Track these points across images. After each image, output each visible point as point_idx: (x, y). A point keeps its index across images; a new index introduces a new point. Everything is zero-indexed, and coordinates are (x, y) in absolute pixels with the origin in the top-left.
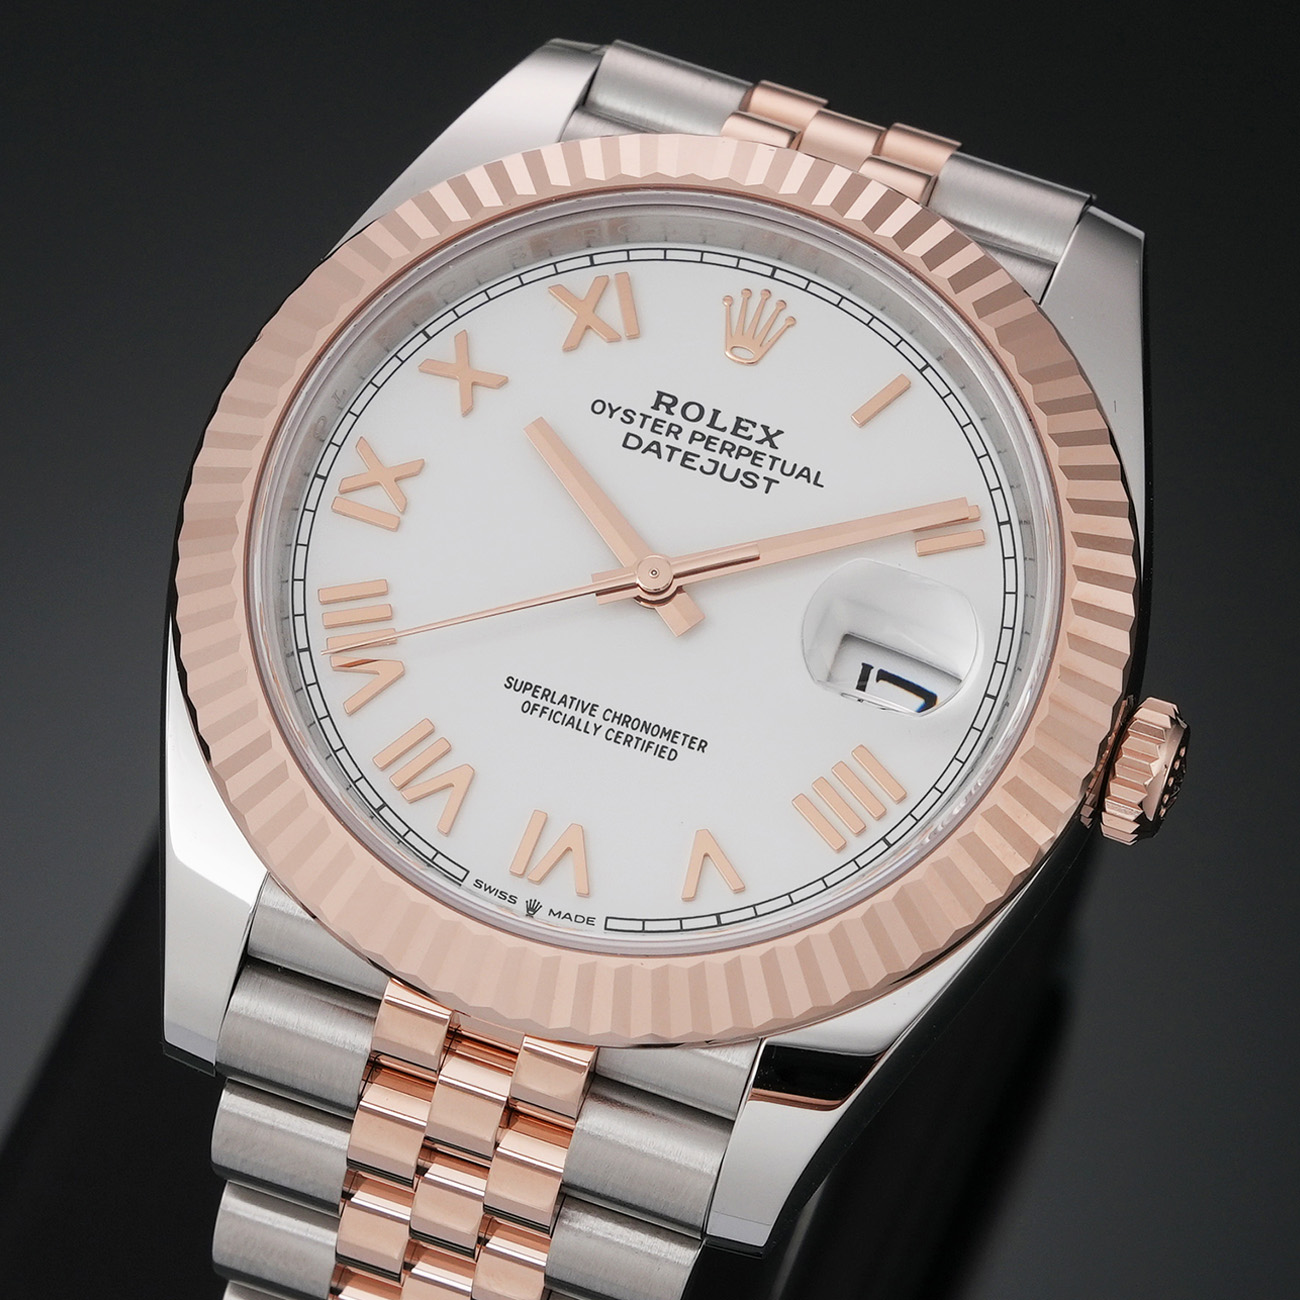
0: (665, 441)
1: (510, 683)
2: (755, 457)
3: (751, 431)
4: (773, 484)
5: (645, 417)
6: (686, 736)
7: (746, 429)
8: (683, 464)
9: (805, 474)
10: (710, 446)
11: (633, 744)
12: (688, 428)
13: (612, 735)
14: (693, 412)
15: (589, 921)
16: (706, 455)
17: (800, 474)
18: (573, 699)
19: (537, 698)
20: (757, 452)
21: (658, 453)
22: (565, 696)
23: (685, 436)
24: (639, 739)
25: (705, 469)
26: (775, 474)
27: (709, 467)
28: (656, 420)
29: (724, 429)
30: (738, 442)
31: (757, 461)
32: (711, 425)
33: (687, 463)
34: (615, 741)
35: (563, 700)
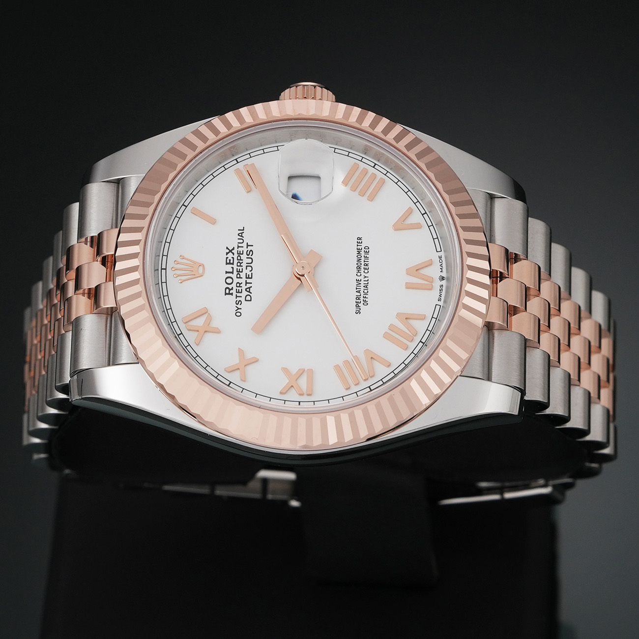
0: (244, 287)
1: (358, 312)
2: (239, 254)
3: (230, 258)
4: (249, 244)
5: (237, 297)
6: (358, 245)
7: (230, 260)
8: (251, 278)
9: (241, 235)
10: (241, 271)
11: (367, 263)
12: (236, 280)
13: (366, 271)
14: (229, 281)
15: (440, 258)
16: (245, 271)
17: (241, 236)
18: (357, 289)
19: (361, 301)
20: (238, 254)
21: (249, 288)
22: (357, 292)
23: (240, 281)
24: (364, 261)
25: (251, 270)
26: (244, 245)
27: (249, 268)
28: (237, 292)
29: (233, 268)
30: (236, 261)
31: (241, 253)
32: (232, 273)
33: (250, 277)
34: (368, 269)
35: (359, 292)
